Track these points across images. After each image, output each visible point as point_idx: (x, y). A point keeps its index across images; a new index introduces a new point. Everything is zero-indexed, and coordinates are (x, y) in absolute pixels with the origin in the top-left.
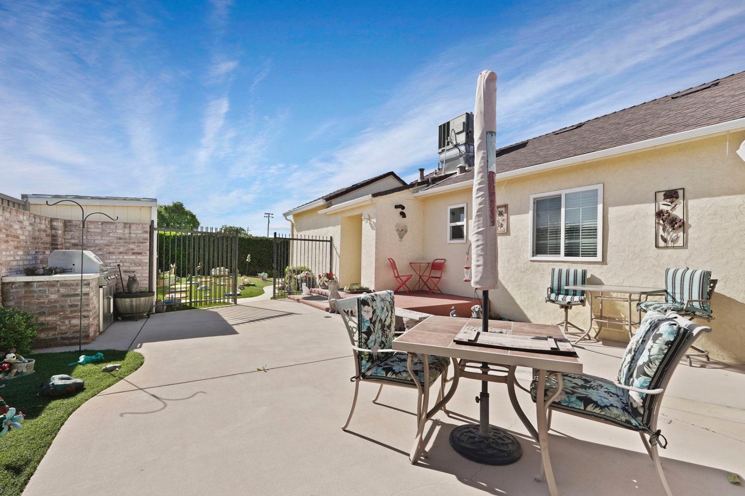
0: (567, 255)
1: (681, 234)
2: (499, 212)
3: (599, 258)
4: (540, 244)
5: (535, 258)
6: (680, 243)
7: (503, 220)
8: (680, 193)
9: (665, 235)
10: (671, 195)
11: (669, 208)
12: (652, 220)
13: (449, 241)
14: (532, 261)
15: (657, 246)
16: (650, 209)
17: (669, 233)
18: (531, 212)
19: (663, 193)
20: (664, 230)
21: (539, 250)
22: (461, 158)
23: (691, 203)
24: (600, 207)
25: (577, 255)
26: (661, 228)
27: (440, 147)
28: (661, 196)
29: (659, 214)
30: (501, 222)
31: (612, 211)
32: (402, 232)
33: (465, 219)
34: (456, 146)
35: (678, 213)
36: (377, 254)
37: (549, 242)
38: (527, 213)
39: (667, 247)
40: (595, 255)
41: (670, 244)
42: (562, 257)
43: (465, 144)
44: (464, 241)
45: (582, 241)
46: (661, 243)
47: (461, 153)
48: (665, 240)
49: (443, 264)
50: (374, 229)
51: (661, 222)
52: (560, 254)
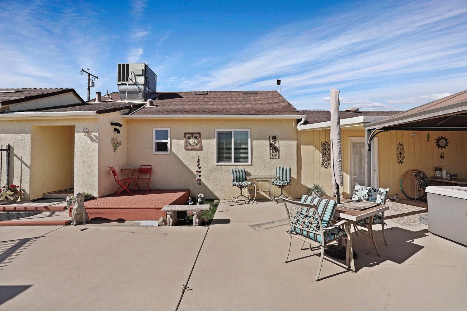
0: (235, 162)
1: (277, 153)
2: (195, 136)
3: (249, 163)
4: (220, 156)
5: (218, 164)
6: (277, 157)
7: (198, 142)
8: (277, 137)
9: (273, 153)
10: (274, 138)
11: (274, 143)
12: (268, 147)
13: (154, 152)
14: (216, 165)
15: (270, 158)
16: (268, 143)
17: (274, 153)
18: (216, 139)
19: (272, 137)
20: (273, 152)
21: (219, 159)
22: (140, 94)
23: (280, 141)
24: (249, 140)
25: (239, 162)
26: (271, 151)
27: (119, 80)
28: (271, 138)
29: (271, 145)
30: (196, 142)
31: (254, 142)
32: (116, 145)
33: (169, 139)
34: (136, 84)
35: (276, 145)
36: (99, 163)
37: (225, 155)
38: (213, 139)
39: (273, 159)
40: (247, 161)
41: (274, 157)
42: (232, 163)
43: (143, 85)
44: (169, 153)
45: (242, 155)
46: (272, 157)
47: (140, 90)
48: (273, 156)
49: (151, 169)
50: (96, 142)
51: (271, 148)
52: (231, 161)
